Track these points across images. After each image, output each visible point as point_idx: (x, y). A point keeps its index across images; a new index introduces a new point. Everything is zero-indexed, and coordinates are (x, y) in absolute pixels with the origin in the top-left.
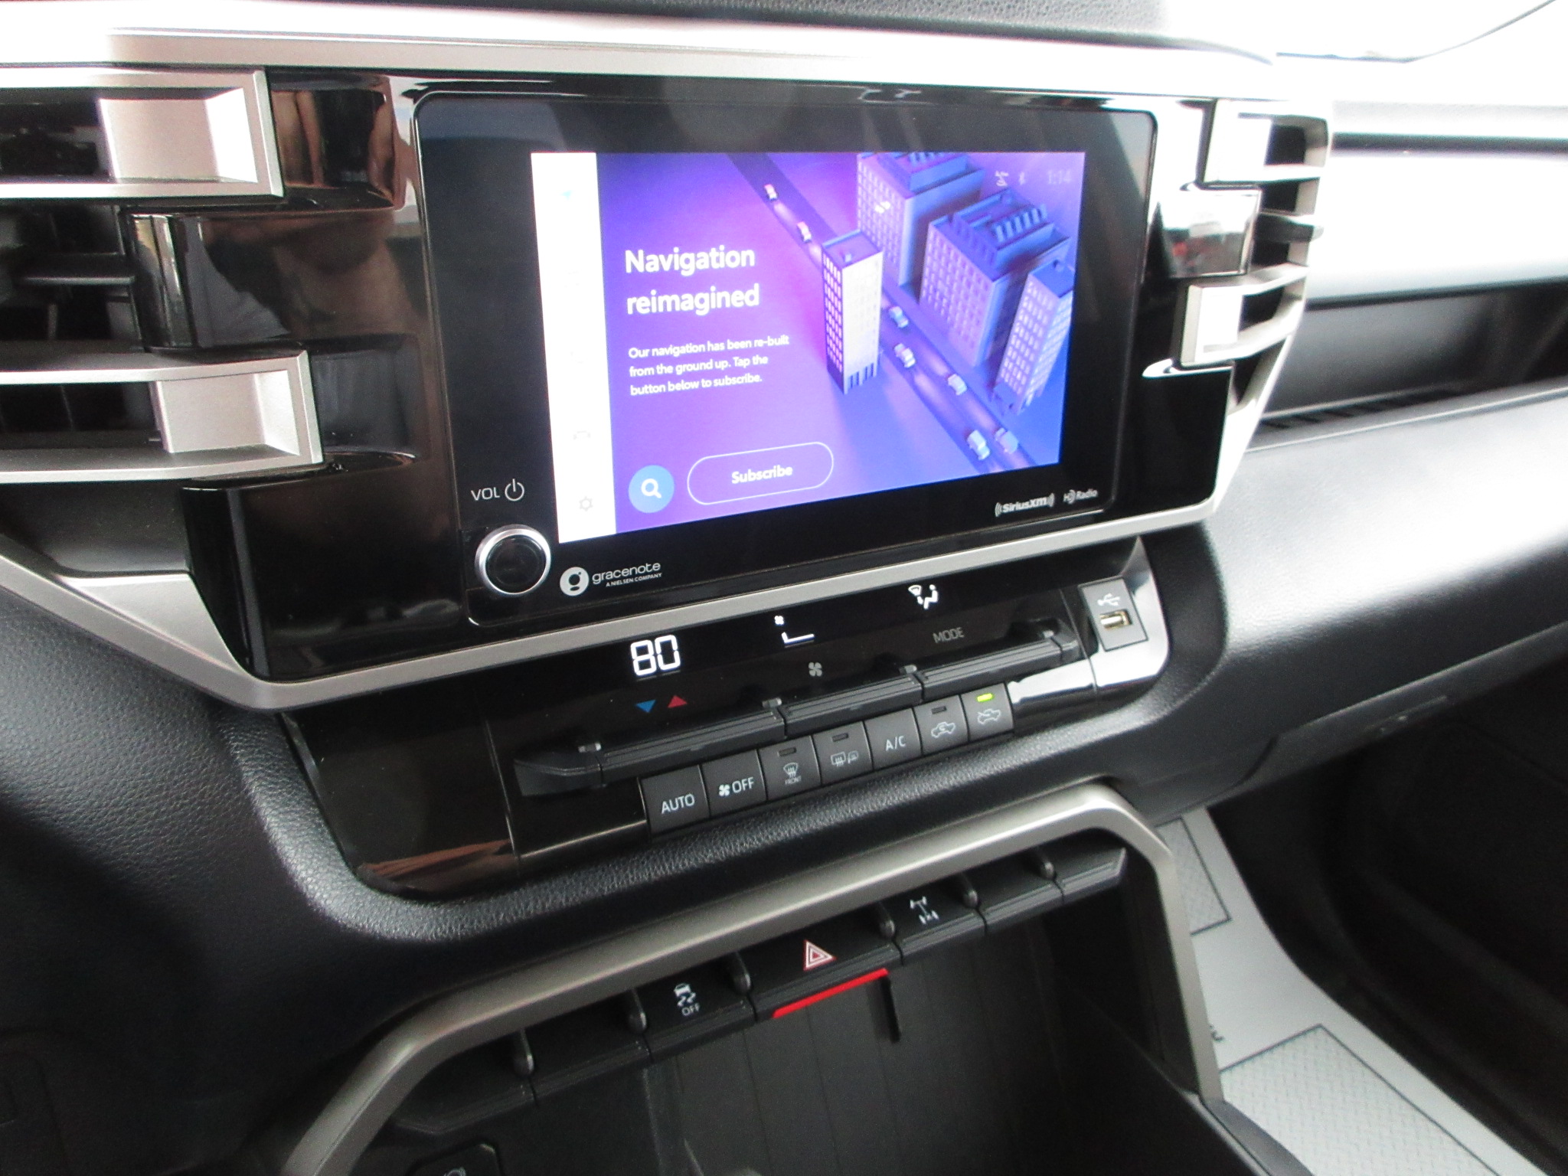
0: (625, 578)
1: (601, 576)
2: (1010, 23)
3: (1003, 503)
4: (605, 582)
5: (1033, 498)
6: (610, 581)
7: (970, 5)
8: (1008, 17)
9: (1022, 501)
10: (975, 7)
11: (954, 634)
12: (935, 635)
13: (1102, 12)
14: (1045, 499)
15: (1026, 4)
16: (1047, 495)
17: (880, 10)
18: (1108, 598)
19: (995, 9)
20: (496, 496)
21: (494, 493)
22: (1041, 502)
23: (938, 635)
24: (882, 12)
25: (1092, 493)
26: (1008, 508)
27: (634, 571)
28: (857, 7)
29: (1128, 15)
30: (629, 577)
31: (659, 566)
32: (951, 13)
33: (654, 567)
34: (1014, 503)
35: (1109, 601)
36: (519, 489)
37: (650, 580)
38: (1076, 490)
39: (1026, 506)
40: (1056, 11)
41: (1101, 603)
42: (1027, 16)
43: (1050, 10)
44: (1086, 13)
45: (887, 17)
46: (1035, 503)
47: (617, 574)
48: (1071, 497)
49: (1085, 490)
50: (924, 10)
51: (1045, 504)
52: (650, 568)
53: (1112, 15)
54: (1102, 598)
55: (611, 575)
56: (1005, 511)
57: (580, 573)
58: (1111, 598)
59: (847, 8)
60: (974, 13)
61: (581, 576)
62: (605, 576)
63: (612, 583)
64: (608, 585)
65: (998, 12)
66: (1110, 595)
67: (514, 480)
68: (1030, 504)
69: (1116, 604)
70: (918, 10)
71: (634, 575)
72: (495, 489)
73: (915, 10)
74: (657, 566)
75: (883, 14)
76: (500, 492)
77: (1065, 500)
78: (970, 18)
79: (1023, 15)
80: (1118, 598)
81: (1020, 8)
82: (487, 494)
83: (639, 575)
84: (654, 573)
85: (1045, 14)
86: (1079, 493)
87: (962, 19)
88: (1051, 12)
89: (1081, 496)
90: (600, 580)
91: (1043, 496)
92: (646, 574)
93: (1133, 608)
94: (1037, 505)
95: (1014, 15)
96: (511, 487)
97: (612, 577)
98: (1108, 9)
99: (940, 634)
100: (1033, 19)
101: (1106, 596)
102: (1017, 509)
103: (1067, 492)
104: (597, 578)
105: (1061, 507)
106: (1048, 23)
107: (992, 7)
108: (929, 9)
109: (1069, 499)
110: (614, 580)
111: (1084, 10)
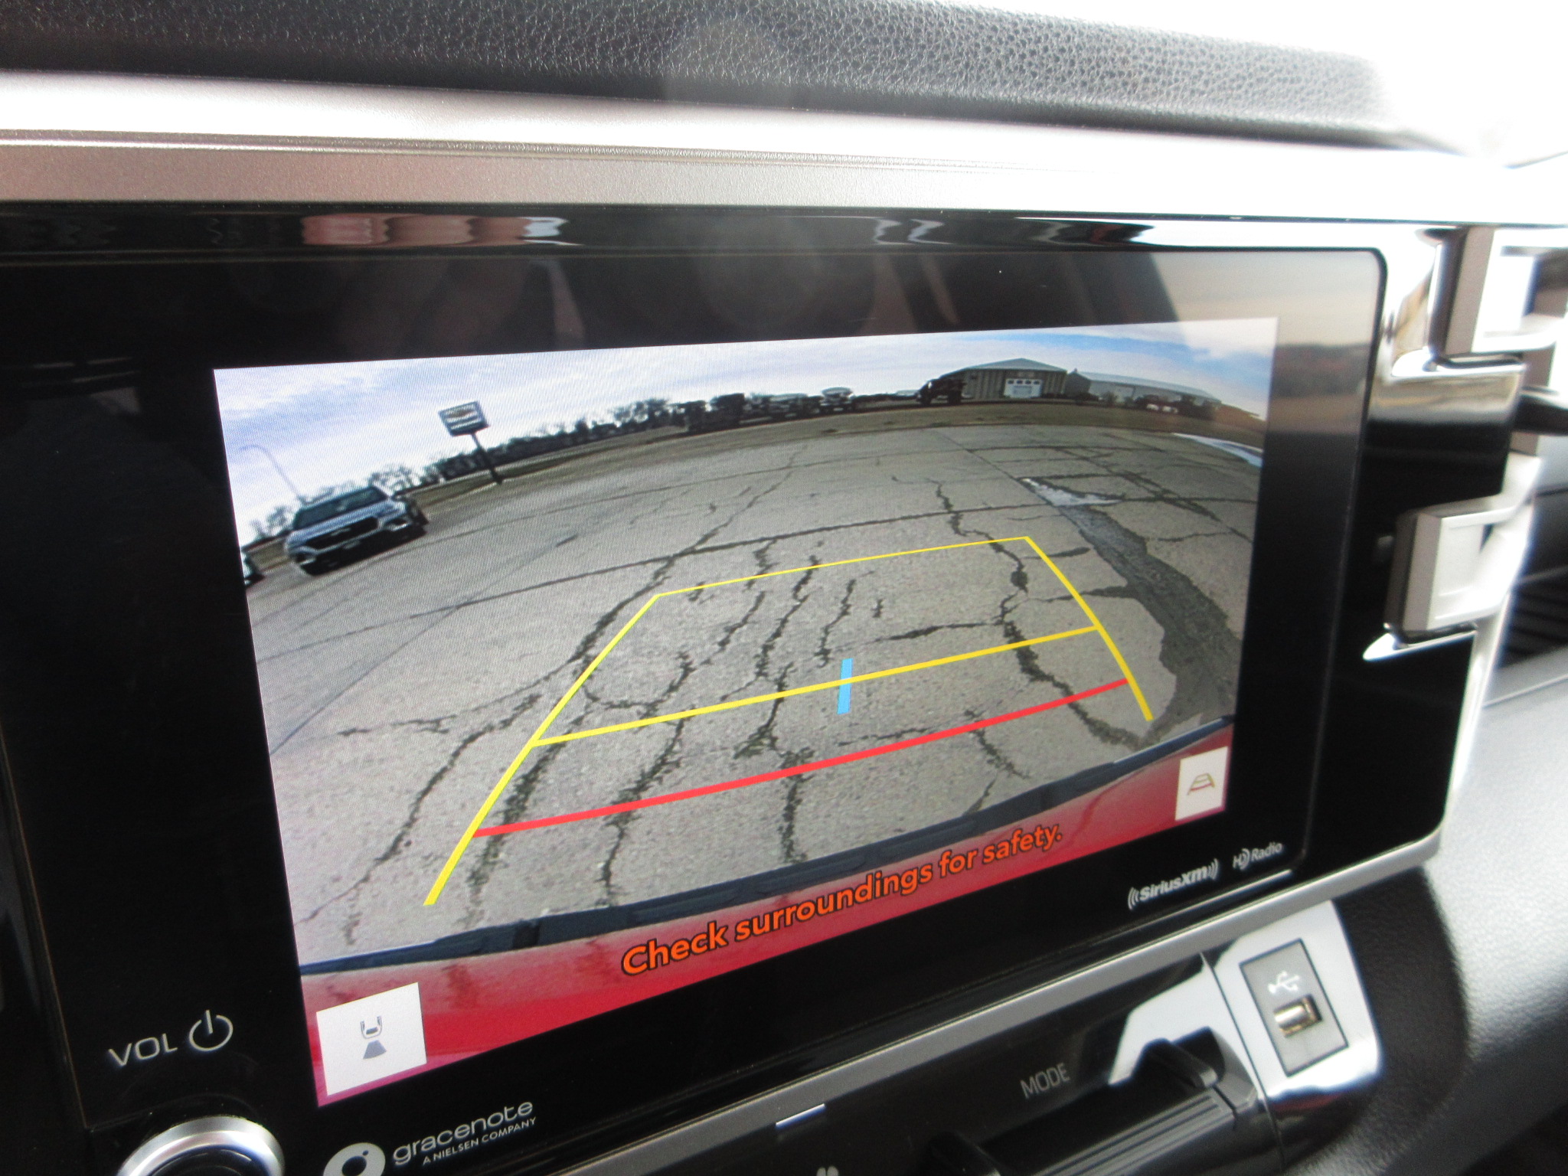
0: (463, 1141)
1: (411, 1150)
2: (1149, 108)
3: (1139, 888)
4: (418, 1158)
5: (1186, 871)
6: (430, 1154)
7: (1085, 77)
8: (1145, 97)
9: (1168, 878)
10: (1092, 80)
11: (1054, 1078)
12: (1023, 1084)
13: (1289, 91)
14: (1204, 869)
15: (1173, 76)
16: (1207, 863)
17: (932, 83)
18: (1283, 979)
19: (1125, 84)
20: (167, 1050)
21: (162, 1045)
22: (1200, 874)
23: (1028, 1083)
24: (935, 87)
25: (1275, 849)
26: (1148, 893)
27: (479, 1127)
28: (894, 78)
29: (1326, 95)
30: (470, 1138)
31: (531, 1105)
32: (1054, 90)
33: (520, 1110)
34: (1157, 883)
35: (1284, 985)
36: (220, 1029)
37: (513, 1135)
38: (1251, 849)
39: (1176, 884)
40: (1219, 88)
41: (1272, 989)
42: (1175, 97)
43: (1210, 86)
44: (1265, 91)
45: (945, 94)
46: (1190, 878)
47: (444, 1139)
48: (1241, 862)
49: (1263, 845)
50: (1008, 85)
51: (1205, 876)
52: (510, 1115)
53: (1303, 95)
54: (1274, 982)
55: (433, 1142)
56: (1143, 899)
57: (365, 1153)
58: (1287, 978)
59: (875, 79)
60: (1091, 90)
61: (367, 1158)
62: (419, 1147)
63: (435, 1156)
64: (427, 1160)
65: (1129, 88)
66: (1284, 974)
67: (208, 1013)
68: (1182, 880)
69: (1295, 988)
70: (998, 84)
71: (479, 1132)
72: (164, 1036)
73: (994, 83)
74: (526, 1108)
75: (938, 90)
76: (178, 1038)
77: (1234, 866)
78: (1084, 99)
79: (1168, 94)
80: (1297, 978)
81: (1164, 83)
82: (146, 1049)
83: (489, 1130)
84: (519, 1120)
85: (1202, 93)
86: (1256, 850)
87: (1072, 100)
88: (1213, 90)
89: (1259, 855)
90: (409, 1155)
91: (1200, 866)
92: (505, 1125)
93: (1320, 992)
94: (1193, 880)
95: (1154, 94)
96: (203, 1027)
97: (434, 1146)
98: (1297, 86)
99: (1031, 1079)
100: (1185, 102)
101: (1279, 977)
102: (1162, 892)
103: (1238, 852)
104: (402, 1154)
105: (1230, 877)
106: (1208, 108)
107: (1119, 80)
108: (1016, 83)
109: (1240, 864)
110: (439, 1149)
111: (1263, 86)
